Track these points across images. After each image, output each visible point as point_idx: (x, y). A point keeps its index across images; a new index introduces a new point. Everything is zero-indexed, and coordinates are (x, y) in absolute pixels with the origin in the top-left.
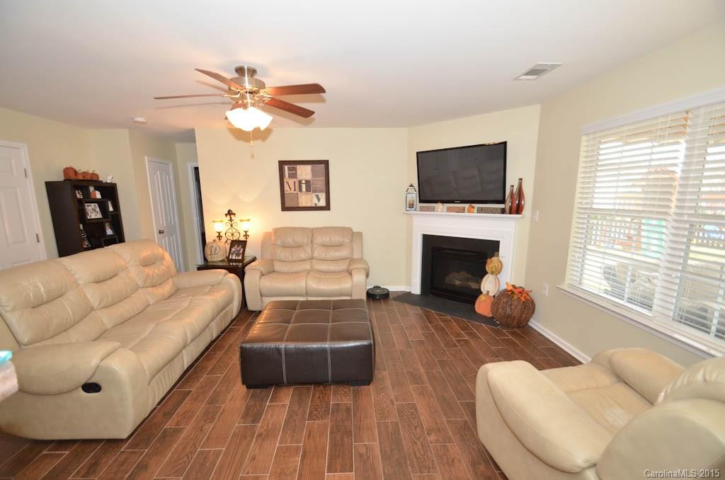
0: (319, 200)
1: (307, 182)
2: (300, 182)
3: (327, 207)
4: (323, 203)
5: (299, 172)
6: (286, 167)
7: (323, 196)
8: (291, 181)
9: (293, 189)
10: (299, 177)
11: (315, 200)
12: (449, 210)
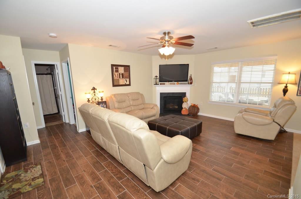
0: (127, 81)
1: (122, 74)
2: (120, 74)
3: (129, 85)
4: (128, 83)
5: (119, 70)
6: (114, 67)
7: (128, 80)
8: (116, 74)
9: (117, 77)
10: (119, 72)
11: (125, 82)
12: (170, 84)
